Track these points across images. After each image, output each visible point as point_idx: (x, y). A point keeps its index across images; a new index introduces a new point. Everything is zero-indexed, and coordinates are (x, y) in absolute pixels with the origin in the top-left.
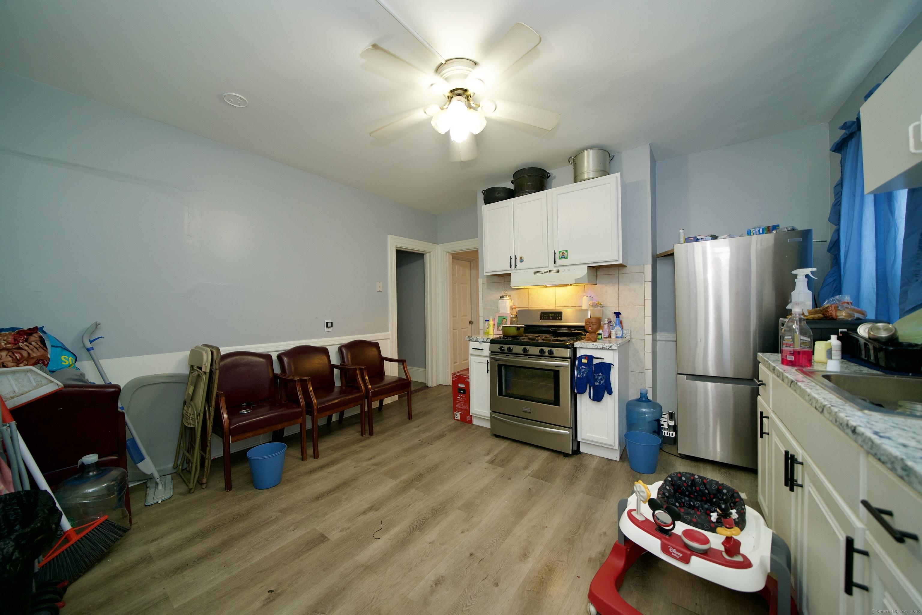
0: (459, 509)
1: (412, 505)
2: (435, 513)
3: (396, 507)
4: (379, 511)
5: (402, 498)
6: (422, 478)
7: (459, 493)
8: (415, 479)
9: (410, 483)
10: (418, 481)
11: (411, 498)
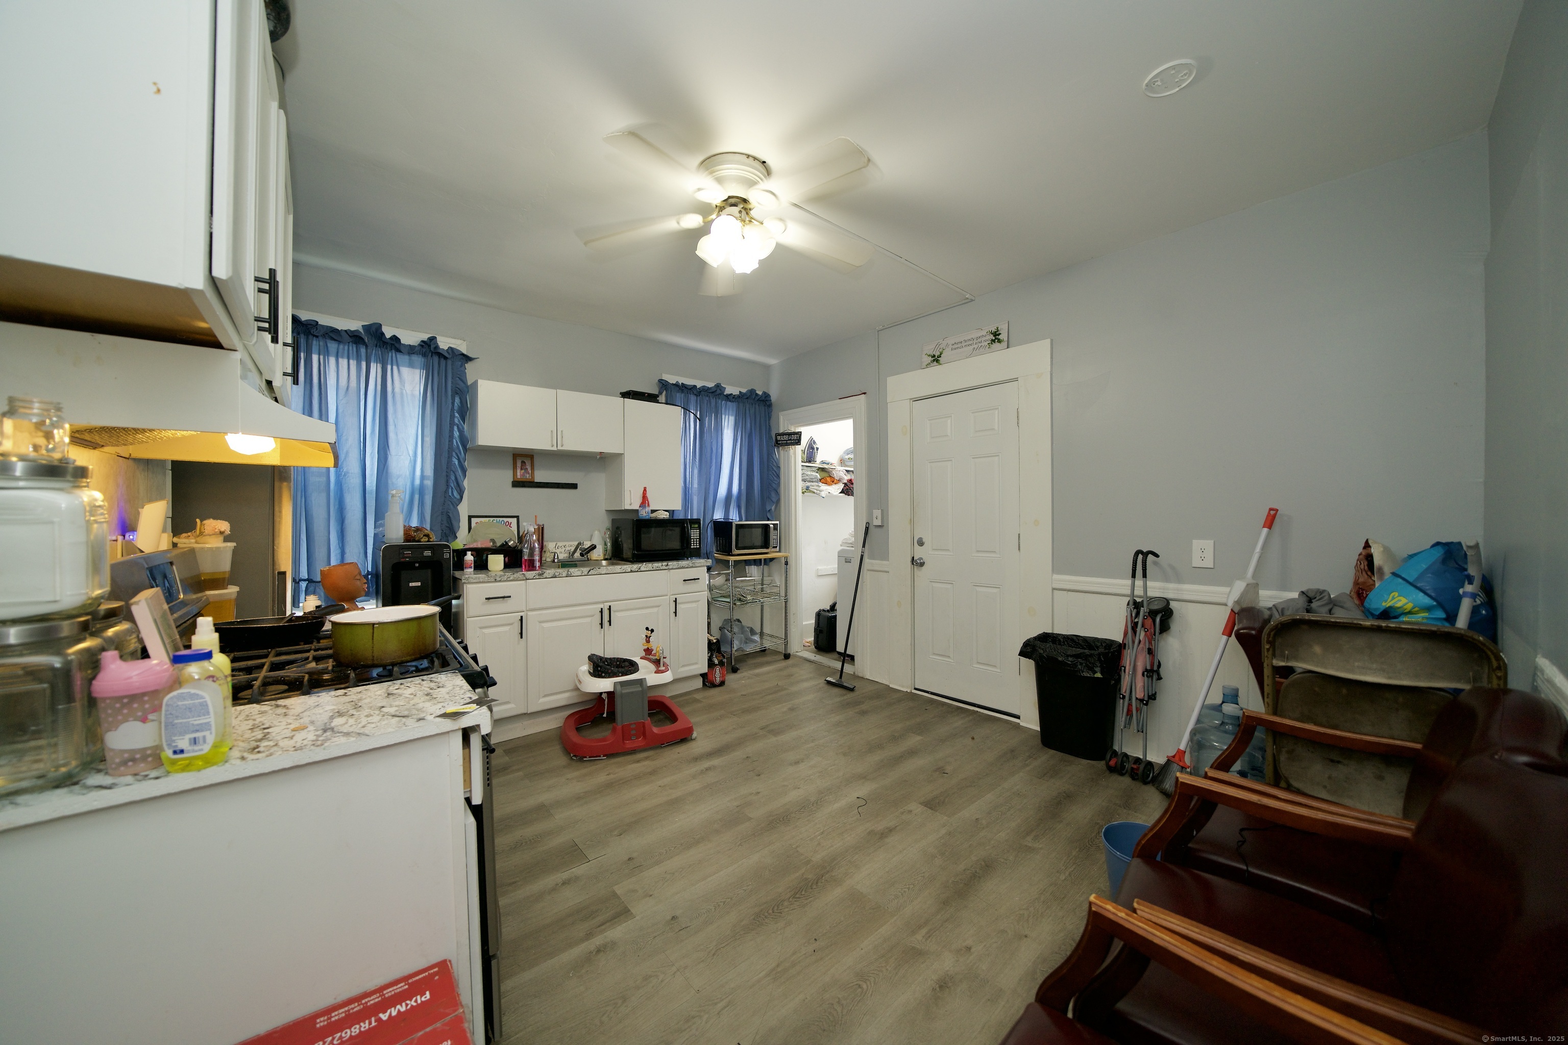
0: (750, 819)
1: (818, 833)
2: (785, 817)
3: (843, 833)
4: (868, 830)
5: (835, 847)
6: (797, 888)
7: (738, 844)
8: (811, 886)
9: (822, 877)
10: (806, 879)
11: (819, 844)
